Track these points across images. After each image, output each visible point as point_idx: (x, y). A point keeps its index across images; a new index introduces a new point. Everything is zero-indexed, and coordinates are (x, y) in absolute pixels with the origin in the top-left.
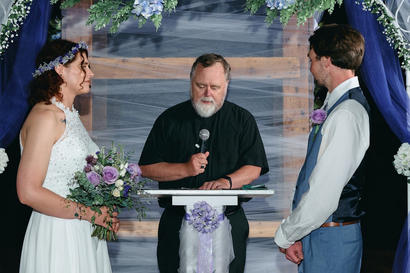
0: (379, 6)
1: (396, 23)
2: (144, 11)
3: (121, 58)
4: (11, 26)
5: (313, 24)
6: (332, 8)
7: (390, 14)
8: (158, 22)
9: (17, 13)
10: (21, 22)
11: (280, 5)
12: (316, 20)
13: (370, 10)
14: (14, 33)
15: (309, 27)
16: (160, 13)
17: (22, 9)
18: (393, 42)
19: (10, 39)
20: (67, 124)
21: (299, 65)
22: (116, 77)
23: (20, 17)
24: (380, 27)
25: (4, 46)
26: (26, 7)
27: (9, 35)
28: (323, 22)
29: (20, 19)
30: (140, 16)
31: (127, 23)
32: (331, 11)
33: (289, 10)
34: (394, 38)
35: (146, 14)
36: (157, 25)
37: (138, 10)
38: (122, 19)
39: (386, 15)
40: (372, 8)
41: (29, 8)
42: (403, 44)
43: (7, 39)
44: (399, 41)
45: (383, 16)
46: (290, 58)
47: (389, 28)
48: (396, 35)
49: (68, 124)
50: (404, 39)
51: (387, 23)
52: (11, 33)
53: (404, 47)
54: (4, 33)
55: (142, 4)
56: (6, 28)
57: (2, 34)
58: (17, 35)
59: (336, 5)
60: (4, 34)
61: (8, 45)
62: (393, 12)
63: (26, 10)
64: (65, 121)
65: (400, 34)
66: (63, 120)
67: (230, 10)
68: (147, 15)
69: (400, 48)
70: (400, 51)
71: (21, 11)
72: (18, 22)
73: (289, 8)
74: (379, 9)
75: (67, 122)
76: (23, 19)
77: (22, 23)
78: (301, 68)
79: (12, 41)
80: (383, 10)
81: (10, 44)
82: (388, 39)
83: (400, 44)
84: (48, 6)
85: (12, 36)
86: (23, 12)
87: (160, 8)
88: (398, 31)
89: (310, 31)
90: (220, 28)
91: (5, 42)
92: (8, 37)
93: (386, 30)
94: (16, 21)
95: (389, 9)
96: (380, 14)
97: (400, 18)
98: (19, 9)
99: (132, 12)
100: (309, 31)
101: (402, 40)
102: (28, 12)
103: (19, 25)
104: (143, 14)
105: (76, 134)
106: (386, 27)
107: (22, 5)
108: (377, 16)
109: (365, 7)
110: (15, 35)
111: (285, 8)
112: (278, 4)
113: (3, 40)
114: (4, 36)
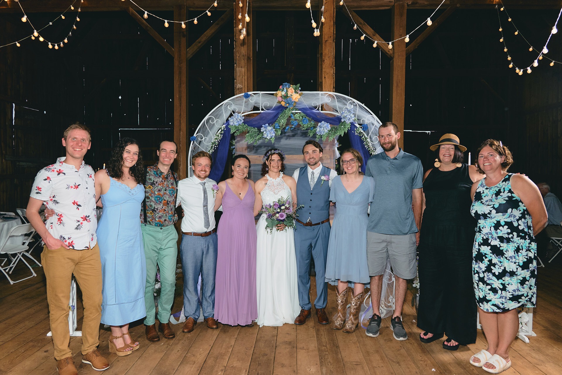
0: (362, 133)
1: (369, 140)
2: (267, 136)
3: (259, 156)
4: (215, 142)
5: (335, 142)
6: (343, 134)
7: (366, 136)
8: (273, 141)
9: (217, 137)
11: (322, 133)
13: (358, 134)
14: (216, 145)
16: (274, 137)
17: (219, 136)
18: (368, 147)
19: (215, 148)
20: (267, 185)
21: (329, 157)
22: (256, 163)
24: (362, 142)
25: (212, 151)
26: (221, 135)
28: (339, 141)
29: (219, 140)
30: (266, 138)
31: (261, 141)
32: (342, 135)
33: (326, 135)
34: (368, 146)
36: (273, 142)
37: (265, 136)
38: (259, 139)
39: (365, 136)
40: (359, 134)
41: (222, 135)
42: (372, 148)
43: (213, 148)
44: (370, 147)
45: (363, 137)
46: (326, 155)
47: (366, 142)
48: (369, 144)
50: (372, 146)
51: (365, 140)
52: (215, 146)
53: (372, 149)
55: (266, 133)
56: (213, 144)
59: (345, 133)
62: (368, 135)
63: (221, 136)
65: (370, 144)
67: (302, 136)
68: (269, 138)
69: (370, 150)
70: (370, 151)
73: (325, 134)
74: (362, 134)
76: (220, 140)
78: (330, 159)
79: (215, 149)
80: (364, 135)
81: (215, 150)
82: (366, 146)
83: (370, 148)
84: (229, 135)
85: (216, 147)
86: (220, 137)
87: (274, 135)
88: (370, 143)
90: (297, 143)
91: (212, 149)
93: (365, 143)
94: (217, 141)
95: (366, 134)
96: (362, 136)
97: (370, 138)
98: (218, 136)
99: (263, 136)
100: (333, 144)
101: (371, 147)
102: (222, 137)
103: (218, 142)
104: (267, 137)
106: (365, 141)
107: (219, 134)
108: (361, 137)
109: (356, 133)
111: (324, 134)
112: (321, 132)
113: (212, 148)
114: (212, 147)
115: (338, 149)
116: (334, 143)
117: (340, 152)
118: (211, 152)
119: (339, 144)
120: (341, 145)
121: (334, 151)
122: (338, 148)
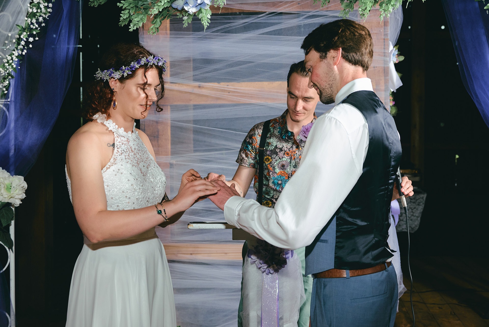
2: (187, 4)
3: (197, 84)
4: (28, 29)
5: (388, 46)
8: (206, 19)
9: (35, 11)
10: (41, 23)
12: (391, 43)
14: (31, 35)
15: (384, 48)
16: (208, 8)
17: (42, 6)
19: (27, 43)
20: (116, 149)
22: (192, 103)
23: (40, 16)
25: (20, 52)
26: (46, 4)
27: (26, 39)
28: (398, 46)
29: (41, 19)
35: (189, 7)
36: (206, 23)
37: (180, 4)
41: (50, 5)
43: (23, 43)
49: (118, 148)
54: (20, 35)
56: (22, 30)
57: (18, 36)
58: (37, 39)
60: (20, 37)
61: (25, 51)
63: (48, 8)
64: (114, 145)
66: (112, 144)
68: (191, 9)
71: (41, 9)
72: (38, 22)
75: (117, 147)
76: (44, 19)
77: (43, 25)
81: (29, 49)
85: (31, 39)
86: (43, 10)
89: (386, 53)
91: (21, 47)
92: (25, 40)
94: (34, 21)
98: (38, 6)
99: (174, 6)
100: (384, 53)
102: (50, 11)
103: (40, 26)
105: (128, 160)
107: (41, 2)
110: (34, 39)
113: (19, 44)
114: (19, 40)
115: (398, 66)
116: (386, 51)
117: (400, 75)
118: (17, 55)
119: (399, 55)
120: (402, 58)
121: (386, 71)
122: (396, 65)
